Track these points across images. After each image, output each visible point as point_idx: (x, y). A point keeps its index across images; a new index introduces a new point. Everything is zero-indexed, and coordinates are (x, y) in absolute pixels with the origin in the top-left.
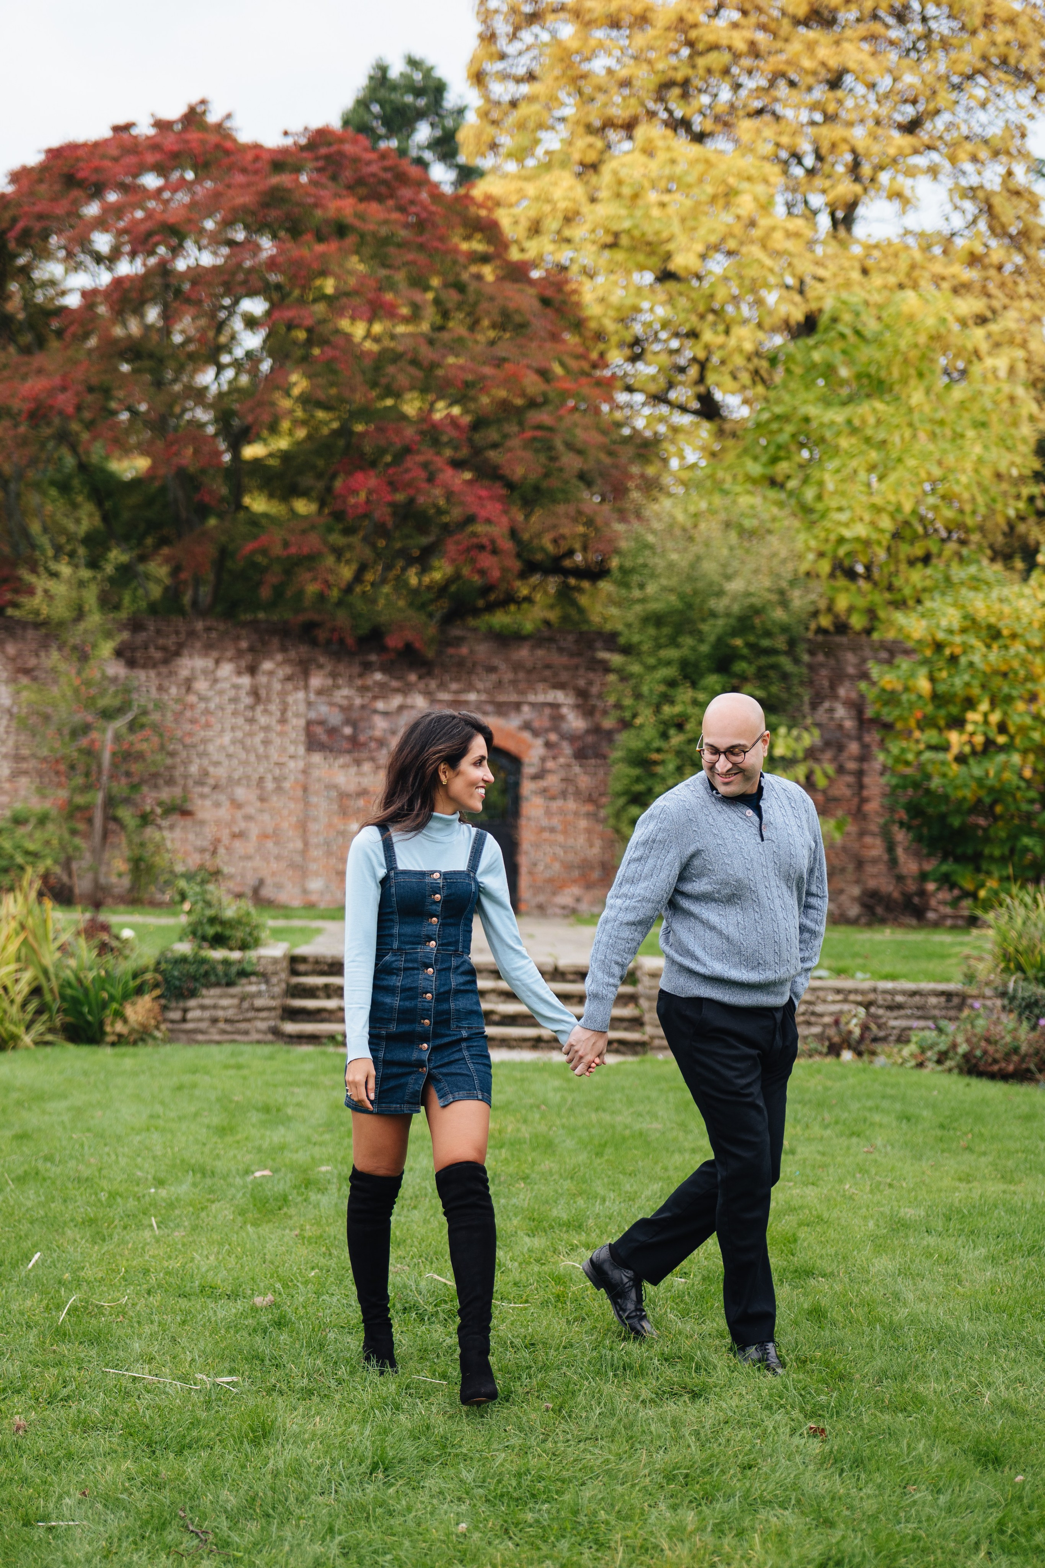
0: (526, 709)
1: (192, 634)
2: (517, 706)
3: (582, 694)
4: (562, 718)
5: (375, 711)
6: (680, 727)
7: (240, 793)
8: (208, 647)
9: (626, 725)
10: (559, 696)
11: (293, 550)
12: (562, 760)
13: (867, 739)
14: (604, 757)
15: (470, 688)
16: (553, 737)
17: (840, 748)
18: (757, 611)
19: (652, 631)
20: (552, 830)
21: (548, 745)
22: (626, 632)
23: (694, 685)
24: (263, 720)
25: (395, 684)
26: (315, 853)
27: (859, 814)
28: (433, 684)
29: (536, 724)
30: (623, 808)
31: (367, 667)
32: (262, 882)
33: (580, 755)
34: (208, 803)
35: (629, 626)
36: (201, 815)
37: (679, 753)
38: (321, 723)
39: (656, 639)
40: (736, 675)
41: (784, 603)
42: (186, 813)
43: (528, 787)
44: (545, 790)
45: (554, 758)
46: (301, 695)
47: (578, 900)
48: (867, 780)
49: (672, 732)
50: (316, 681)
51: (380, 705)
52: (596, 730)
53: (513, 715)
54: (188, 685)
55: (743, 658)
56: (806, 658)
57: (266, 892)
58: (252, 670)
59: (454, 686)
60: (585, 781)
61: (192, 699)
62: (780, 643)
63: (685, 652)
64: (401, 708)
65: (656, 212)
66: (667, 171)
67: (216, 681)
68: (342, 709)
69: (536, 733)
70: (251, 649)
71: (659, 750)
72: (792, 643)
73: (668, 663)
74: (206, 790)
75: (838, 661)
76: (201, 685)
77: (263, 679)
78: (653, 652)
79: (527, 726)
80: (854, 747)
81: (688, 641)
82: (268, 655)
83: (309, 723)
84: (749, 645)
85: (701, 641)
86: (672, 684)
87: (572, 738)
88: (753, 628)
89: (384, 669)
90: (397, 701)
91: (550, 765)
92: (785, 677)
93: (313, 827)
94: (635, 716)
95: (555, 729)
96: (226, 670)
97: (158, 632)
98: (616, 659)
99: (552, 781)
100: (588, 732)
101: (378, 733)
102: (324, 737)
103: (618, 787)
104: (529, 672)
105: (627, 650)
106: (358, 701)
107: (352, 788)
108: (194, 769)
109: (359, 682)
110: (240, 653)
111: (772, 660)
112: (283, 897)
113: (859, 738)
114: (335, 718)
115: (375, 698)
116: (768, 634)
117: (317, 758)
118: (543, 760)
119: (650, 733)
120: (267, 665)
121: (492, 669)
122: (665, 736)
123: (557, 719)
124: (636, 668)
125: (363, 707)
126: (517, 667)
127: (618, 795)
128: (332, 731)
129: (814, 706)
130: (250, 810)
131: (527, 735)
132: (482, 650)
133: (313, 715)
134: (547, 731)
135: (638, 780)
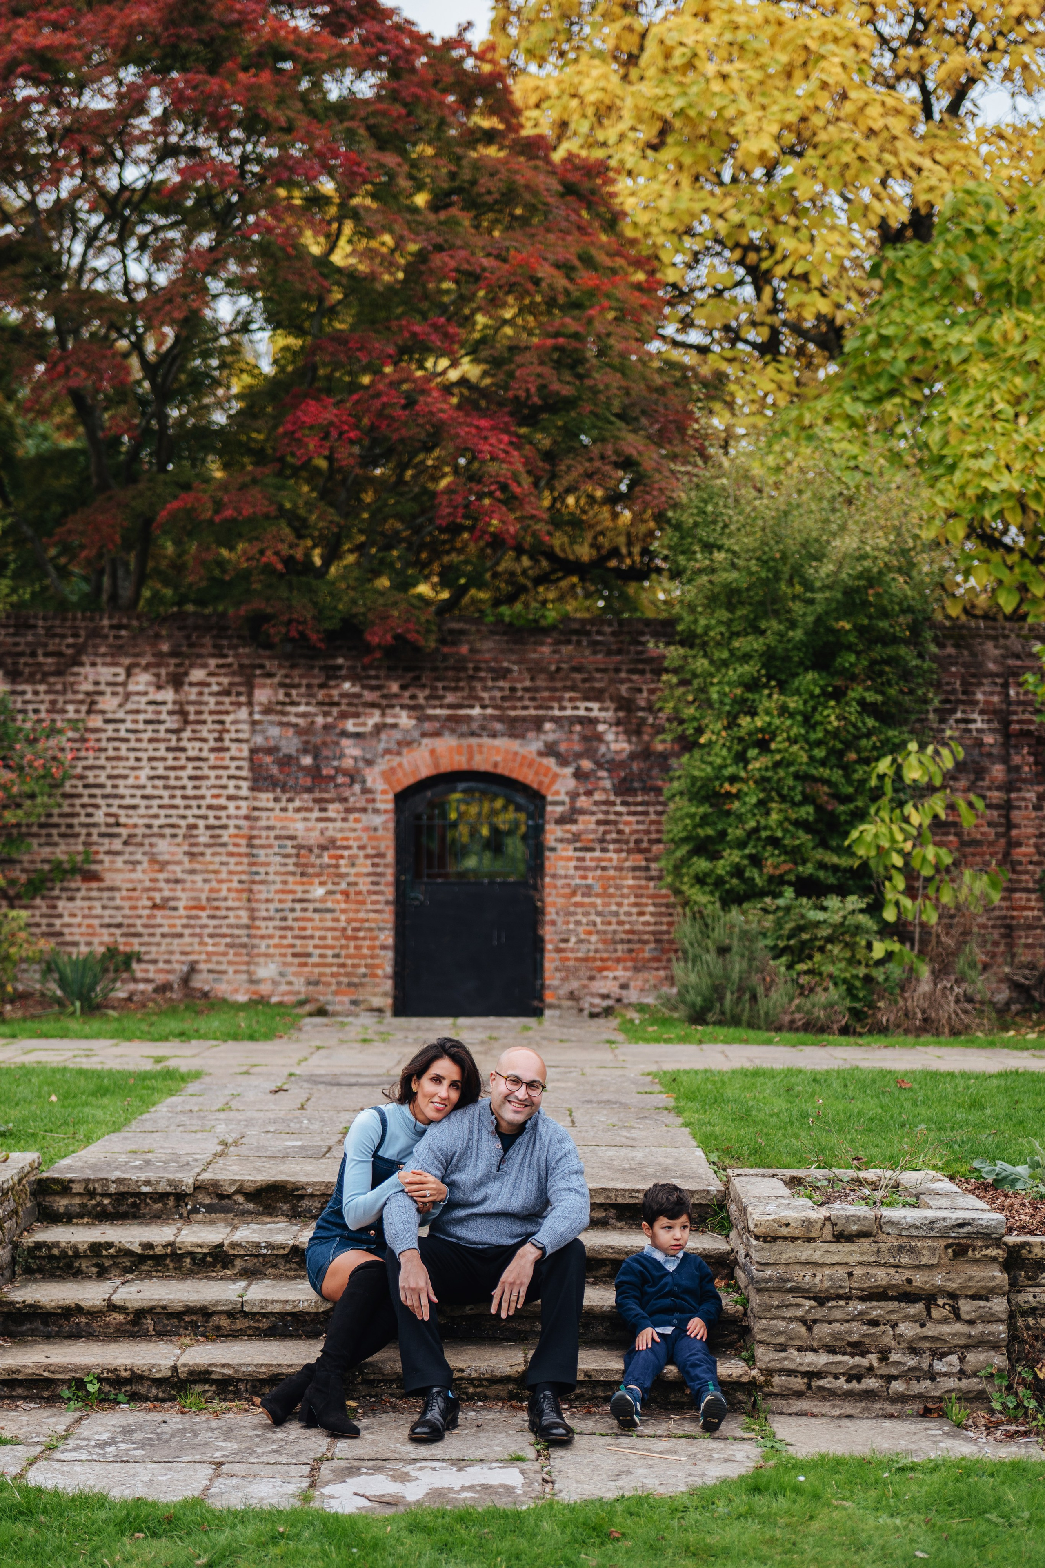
0: (548, 726)
1: (95, 633)
2: (538, 724)
3: (625, 705)
4: (599, 738)
5: (344, 734)
6: (763, 746)
7: (163, 847)
8: (117, 651)
9: (687, 744)
10: (595, 709)
11: (228, 513)
12: (598, 796)
13: (1016, 760)
14: (658, 791)
15: (474, 699)
16: (587, 764)
17: (980, 772)
18: (872, 580)
19: (723, 614)
20: (588, 891)
21: (579, 775)
22: (688, 618)
23: (782, 687)
24: (193, 748)
25: (369, 696)
26: (266, 928)
27: (1007, 860)
28: (421, 695)
29: (563, 748)
30: (684, 861)
31: (332, 674)
32: (193, 969)
33: (624, 788)
34: (119, 861)
35: (691, 608)
36: (110, 879)
37: (762, 782)
38: (271, 751)
39: (729, 624)
40: (843, 672)
41: (907, 569)
42: (92, 877)
43: (553, 833)
44: (576, 838)
45: (589, 793)
46: (243, 713)
47: (624, 987)
48: (1016, 816)
49: (752, 753)
50: (262, 695)
51: (350, 725)
52: (646, 753)
53: (531, 735)
54: (91, 705)
55: (850, 648)
56: (933, 649)
57: (200, 982)
58: (177, 681)
59: (450, 698)
60: (630, 824)
61: (96, 721)
62: (901, 625)
63: (771, 639)
64: (379, 728)
65: (716, 86)
66: (728, 37)
67: (128, 696)
68: (299, 731)
69: (563, 761)
70: (174, 653)
71: (733, 779)
72: (915, 629)
73: (746, 658)
74: (117, 845)
75: (973, 654)
76: (108, 703)
77: (192, 693)
78: (724, 643)
79: (550, 750)
80: (998, 771)
81: (773, 625)
82: (198, 660)
83: (253, 751)
84: (860, 630)
85: (793, 625)
86: (752, 685)
87: (612, 765)
88: (865, 603)
89: (354, 678)
90: (374, 718)
91: (583, 802)
92: (906, 675)
93: (262, 892)
94: (700, 731)
95: (589, 753)
96: (142, 680)
97: (50, 633)
98: (673, 653)
99: (586, 824)
100: (633, 756)
101: (348, 763)
102: (275, 770)
103: (677, 831)
104: (552, 677)
105: (689, 640)
106: (320, 720)
107: (314, 838)
108: (99, 817)
109: (321, 695)
110: (160, 659)
111: (890, 651)
112: (223, 989)
113: (1005, 760)
114: (290, 744)
115: (344, 716)
116: (884, 614)
117: (265, 798)
118: (574, 796)
119: (720, 755)
120: (197, 675)
121: (504, 673)
122: (741, 758)
123: (593, 739)
124: (701, 664)
125: (326, 727)
126: (536, 670)
127: (678, 843)
128: (286, 762)
129: (943, 715)
130: (177, 871)
131: (550, 762)
132: (488, 647)
133: (259, 740)
134: (579, 756)
135: (704, 821)
